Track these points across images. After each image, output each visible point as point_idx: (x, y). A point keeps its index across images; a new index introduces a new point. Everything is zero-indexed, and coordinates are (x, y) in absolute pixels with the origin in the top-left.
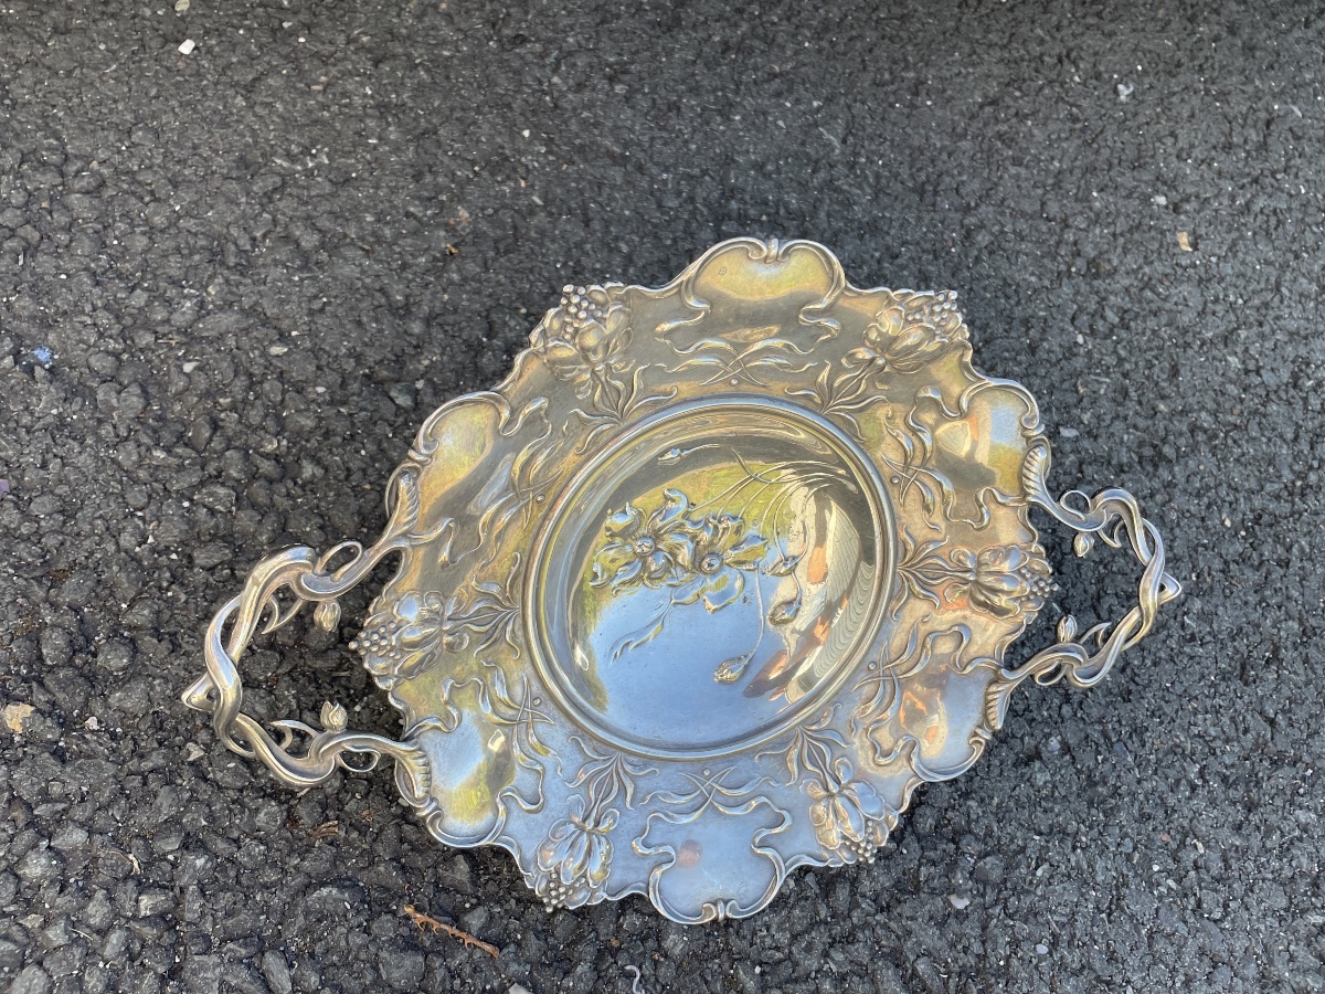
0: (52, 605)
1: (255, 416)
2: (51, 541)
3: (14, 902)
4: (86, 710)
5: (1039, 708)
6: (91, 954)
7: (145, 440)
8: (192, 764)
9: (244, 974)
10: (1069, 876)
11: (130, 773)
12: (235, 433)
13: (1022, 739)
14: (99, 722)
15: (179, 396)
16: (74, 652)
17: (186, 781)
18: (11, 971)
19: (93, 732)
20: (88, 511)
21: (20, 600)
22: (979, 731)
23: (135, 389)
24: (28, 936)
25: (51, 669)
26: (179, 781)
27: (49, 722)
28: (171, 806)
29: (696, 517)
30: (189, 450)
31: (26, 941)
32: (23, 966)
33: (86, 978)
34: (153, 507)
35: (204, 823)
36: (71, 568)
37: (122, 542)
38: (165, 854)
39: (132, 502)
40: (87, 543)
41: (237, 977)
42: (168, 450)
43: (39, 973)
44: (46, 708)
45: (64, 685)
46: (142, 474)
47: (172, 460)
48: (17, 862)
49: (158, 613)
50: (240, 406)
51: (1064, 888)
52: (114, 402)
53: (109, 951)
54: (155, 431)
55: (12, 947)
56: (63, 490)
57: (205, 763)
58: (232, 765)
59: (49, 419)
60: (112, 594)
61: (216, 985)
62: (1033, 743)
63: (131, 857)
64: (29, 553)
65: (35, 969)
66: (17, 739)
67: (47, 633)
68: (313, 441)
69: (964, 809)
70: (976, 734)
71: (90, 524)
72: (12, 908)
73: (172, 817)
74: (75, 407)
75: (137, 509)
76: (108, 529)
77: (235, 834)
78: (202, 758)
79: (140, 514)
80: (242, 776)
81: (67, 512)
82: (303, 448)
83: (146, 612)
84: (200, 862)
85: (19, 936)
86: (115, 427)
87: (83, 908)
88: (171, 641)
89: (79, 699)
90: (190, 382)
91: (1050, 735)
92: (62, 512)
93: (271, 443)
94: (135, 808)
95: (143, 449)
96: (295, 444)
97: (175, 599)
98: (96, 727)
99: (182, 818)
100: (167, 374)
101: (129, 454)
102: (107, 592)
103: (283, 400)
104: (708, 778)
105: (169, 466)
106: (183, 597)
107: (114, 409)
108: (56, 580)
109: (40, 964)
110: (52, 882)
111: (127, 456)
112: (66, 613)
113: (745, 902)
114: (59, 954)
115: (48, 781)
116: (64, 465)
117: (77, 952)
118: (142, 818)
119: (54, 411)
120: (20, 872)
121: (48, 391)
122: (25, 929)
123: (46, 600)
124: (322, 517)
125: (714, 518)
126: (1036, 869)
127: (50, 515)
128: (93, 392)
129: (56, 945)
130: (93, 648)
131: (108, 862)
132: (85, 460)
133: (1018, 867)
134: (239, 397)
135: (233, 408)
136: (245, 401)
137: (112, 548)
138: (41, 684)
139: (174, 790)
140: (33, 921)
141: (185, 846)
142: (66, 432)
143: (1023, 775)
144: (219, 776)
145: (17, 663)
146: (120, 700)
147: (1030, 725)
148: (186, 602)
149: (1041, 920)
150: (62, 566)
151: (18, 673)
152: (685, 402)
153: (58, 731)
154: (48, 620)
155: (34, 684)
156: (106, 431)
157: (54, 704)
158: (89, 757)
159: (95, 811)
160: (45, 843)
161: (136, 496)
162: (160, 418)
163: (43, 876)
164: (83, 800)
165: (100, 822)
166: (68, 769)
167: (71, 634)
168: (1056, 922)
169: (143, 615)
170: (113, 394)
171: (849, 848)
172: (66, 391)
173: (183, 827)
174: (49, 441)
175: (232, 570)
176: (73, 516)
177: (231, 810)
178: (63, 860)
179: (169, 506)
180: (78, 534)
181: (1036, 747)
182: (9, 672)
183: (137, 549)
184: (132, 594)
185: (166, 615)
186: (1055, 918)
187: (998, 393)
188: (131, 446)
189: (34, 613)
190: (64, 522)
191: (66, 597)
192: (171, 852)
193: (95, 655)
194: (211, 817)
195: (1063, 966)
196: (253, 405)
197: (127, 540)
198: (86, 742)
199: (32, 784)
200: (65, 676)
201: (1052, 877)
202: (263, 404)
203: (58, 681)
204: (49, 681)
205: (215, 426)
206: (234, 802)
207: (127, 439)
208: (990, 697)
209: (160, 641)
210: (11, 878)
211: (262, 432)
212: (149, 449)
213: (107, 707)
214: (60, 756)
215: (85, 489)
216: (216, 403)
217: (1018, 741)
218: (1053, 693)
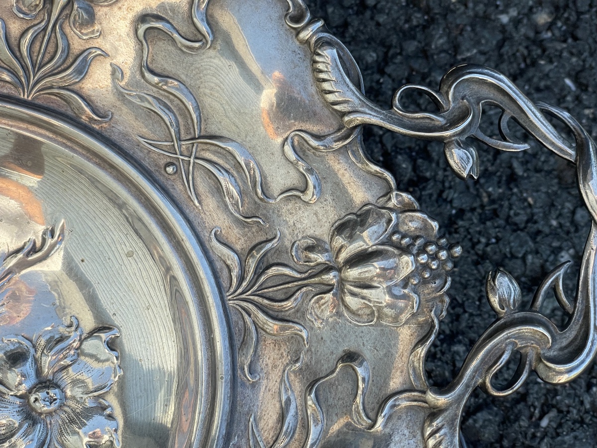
5: (546, 216)
10: (582, 422)
13: (524, 259)
51: (576, 438)
62: (538, 262)
69: (448, 357)
91: (560, 249)
126: (541, 418)
133: (517, 419)
201: (560, 425)
217: (519, 262)
218: (565, 195)
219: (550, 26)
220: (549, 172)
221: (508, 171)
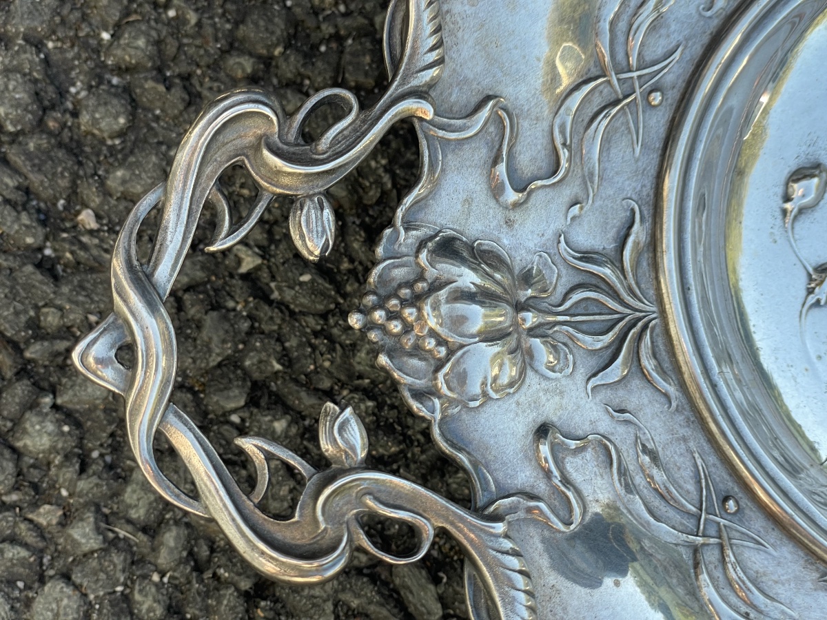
3: (16, 488)
4: (75, 200)
6: (137, 563)
8: (246, 277)
9: (370, 591)
14: (98, 217)
16: (45, 110)
17: (240, 304)
18: (28, 587)
19: (91, 232)
24: (43, 537)
25: (15, 138)
26: (231, 304)
27: (25, 218)
28: (224, 341)
31: (41, 545)
32: (42, 580)
33: (137, 597)
35: (278, 367)
38: (227, 414)
41: (358, 596)
43: (69, 591)
44: (18, 197)
45: (40, 161)
48: (11, 430)
49: (158, 43)
53: (164, 558)
55: (24, 553)
57: (265, 275)
58: (306, 278)
60: (84, 18)
61: (329, 607)
65: (60, 585)
72: (14, 497)
73: (228, 358)
77: (326, 384)
78: (258, 268)
80: (323, 294)
83: (141, 42)
85: (31, 538)
87: (116, 495)
88: (185, 88)
89: (64, 183)
97: (180, 20)
98: (93, 225)
99: (242, 360)
102: (77, 14)
106: (192, 17)
109: (66, 577)
110: (67, 457)
112: (22, 49)
114: (94, 563)
115: (37, 308)
117: (118, 559)
120: (19, 444)
122: (37, 527)
129: (86, 549)
130: (69, 105)
139: (225, 318)
140: (47, 515)
141: (253, 402)
144: (289, 295)
146: (124, 182)
148: (199, 24)
153: (41, 231)
157: (28, 191)
158: (92, 270)
160: (47, 400)
163: (53, 449)
166: (65, 289)
167: (35, 81)
169: (136, 47)
173: (246, 374)
177: (314, 348)
178: (78, 424)
184: (115, 15)
185: (171, 49)
192: (234, 411)
193: (75, 114)
194: (286, 358)
198: (84, 247)
199: (17, 313)
200: (38, 147)
203: (29, 156)
206: (316, 334)
209: (168, 89)
213: (106, 193)
214: (48, 268)
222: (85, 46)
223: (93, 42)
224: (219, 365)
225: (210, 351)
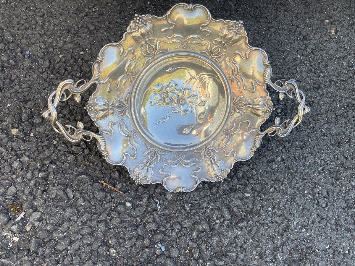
0: (25, 108)
1: (75, 68)
2: (26, 94)
3: (10, 172)
4: (31, 132)
5: (276, 149)
6: (26, 185)
7: (49, 72)
8: (54, 145)
9: (62, 192)
10: (280, 192)
11: (39, 146)
12: (70, 72)
13: (270, 156)
14: (34, 134)
15: (58, 63)
16: (29, 119)
17: (52, 149)
18: (8, 187)
19: (32, 136)
20: (35, 87)
21: (17, 106)
22: (253, 149)
23: (48, 61)
25: (24, 122)
26: (51, 148)
27: (22, 133)
28: (48, 154)
29: (178, 88)
30: (59, 75)
31: (12, 181)
32: (11, 186)
33: (25, 190)
34: (50, 87)
35: (56, 158)
36: (30, 100)
37: (42, 95)
38: (46, 164)
39: (44, 86)
40: (34, 95)
41: (60, 193)
42: (54, 75)
43: (14, 188)
44: (22, 130)
45: (26, 125)
46: (48, 80)
47: (55, 77)
48: (12, 163)
50: (72, 66)
51: (278, 194)
52: (43, 63)
53: (31, 184)
54: (52, 70)
55: (9, 182)
56: (29, 82)
57: (57, 145)
58: (63, 146)
59: (27, 67)
60: (39, 106)
61: (55, 194)
62: (273, 157)
63: (38, 164)
64: (21, 96)
66: (14, 136)
67: (23, 114)
68: (89, 74)
69: (251, 172)
70: (252, 149)
71: (35, 90)
72: (10, 174)
73: (48, 156)
74: (34, 64)
75: (46, 88)
76: (39, 92)
77: (63, 161)
78: (56, 144)
79: (47, 89)
80: (65, 149)
81: (30, 87)
82: (86, 76)
84: (54, 167)
86: (42, 69)
87: (26, 174)
89: (29, 129)
90: (61, 60)
91: (278, 156)
92: (29, 87)
93: (79, 74)
94: (40, 154)
95: (48, 74)
96: (84, 75)
98: (33, 135)
99: (50, 157)
100: (56, 58)
101: (45, 75)
102: (38, 106)
103: (82, 65)
104: (180, 157)
105: (54, 79)
107: (43, 65)
108: (26, 102)
109: (15, 186)
110: (19, 168)
111: (45, 76)
112: (28, 109)
113: (188, 188)
114: (19, 184)
115: (20, 146)
116: (30, 77)
117: (23, 184)
118: (41, 156)
119: (29, 65)
120: (12, 165)
121: (28, 60)
122: (12, 178)
123: (24, 106)
124: (90, 92)
125: (183, 89)
126: (270, 189)
127: (26, 88)
128: (38, 61)
129: (19, 182)
130: (33, 118)
131: (33, 165)
132: (35, 76)
133: (265, 188)
134: (72, 64)
135: (70, 66)
136: (73, 64)
137: (39, 96)
138: (21, 125)
139: (49, 150)
140: (14, 176)
141: (51, 163)
142: (31, 70)
143: (269, 165)
144: (60, 148)
145: (16, 120)
146: (38, 129)
147: (272, 153)
149: (270, 201)
150: (28, 99)
151: (16, 122)
152: (172, 53)
153: (24, 135)
154: (24, 111)
155: (19, 125)
156: (40, 70)
157: (24, 130)
158: (31, 142)
159: (31, 154)
160: (18, 159)
161: (46, 85)
162: (53, 68)
163: (17, 167)
164: (28, 151)
165: (32, 156)
166: (25, 144)
167: (28, 114)
168: (275, 203)
170: (43, 62)
171: (216, 177)
172: (32, 61)
173: (51, 159)
174: (27, 71)
175: (67, 103)
176: (31, 89)
177: (62, 156)
178: (23, 164)
179: (53, 87)
180: (32, 93)
181: (274, 159)
182: (14, 122)
183: (45, 97)
184: (43, 106)
186: (274, 201)
187: (256, 52)
188: (46, 73)
189: (21, 109)
190: (29, 90)
191: (28, 106)
193: (33, 120)
194: (57, 157)
195: (276, 214)
196: (75, 66)
197: (43, 94)
198: (30, 138)
199: (17, 146)
200: (26, 123)
201: (275, 191)
202: (77, 65)
203: (25, 124)
204: (22, 124)
205: (66, 70)
206: (63, 154)
207: (45, 72)
208: (256, 139)
210: (10, 167)
211: (77, 72)
212: (50, 74)
213: (36, 131)
214: (24, 141)
215: (34, 83)
216: (66, 65)
217: (269, 157)
218: (280, 146)
219: (280, 113)
220: (277, 141)
221: (268, 139)
222: (38, 110)
223: (39, 110)
224: (47, 157)
225: (46, 155)
